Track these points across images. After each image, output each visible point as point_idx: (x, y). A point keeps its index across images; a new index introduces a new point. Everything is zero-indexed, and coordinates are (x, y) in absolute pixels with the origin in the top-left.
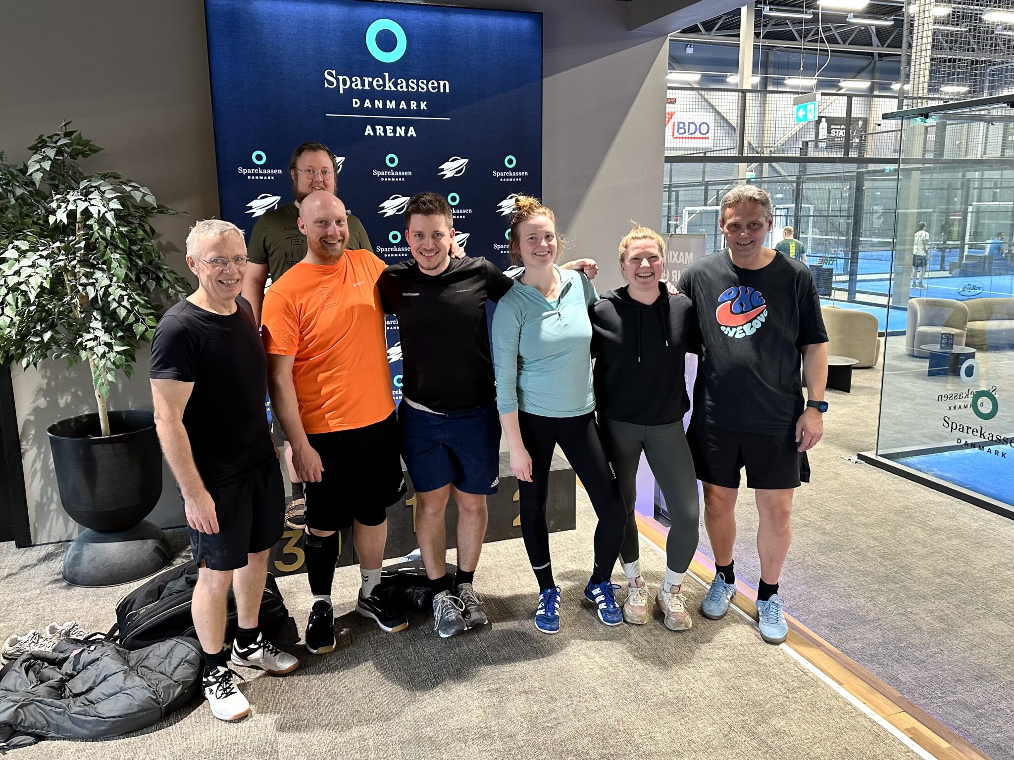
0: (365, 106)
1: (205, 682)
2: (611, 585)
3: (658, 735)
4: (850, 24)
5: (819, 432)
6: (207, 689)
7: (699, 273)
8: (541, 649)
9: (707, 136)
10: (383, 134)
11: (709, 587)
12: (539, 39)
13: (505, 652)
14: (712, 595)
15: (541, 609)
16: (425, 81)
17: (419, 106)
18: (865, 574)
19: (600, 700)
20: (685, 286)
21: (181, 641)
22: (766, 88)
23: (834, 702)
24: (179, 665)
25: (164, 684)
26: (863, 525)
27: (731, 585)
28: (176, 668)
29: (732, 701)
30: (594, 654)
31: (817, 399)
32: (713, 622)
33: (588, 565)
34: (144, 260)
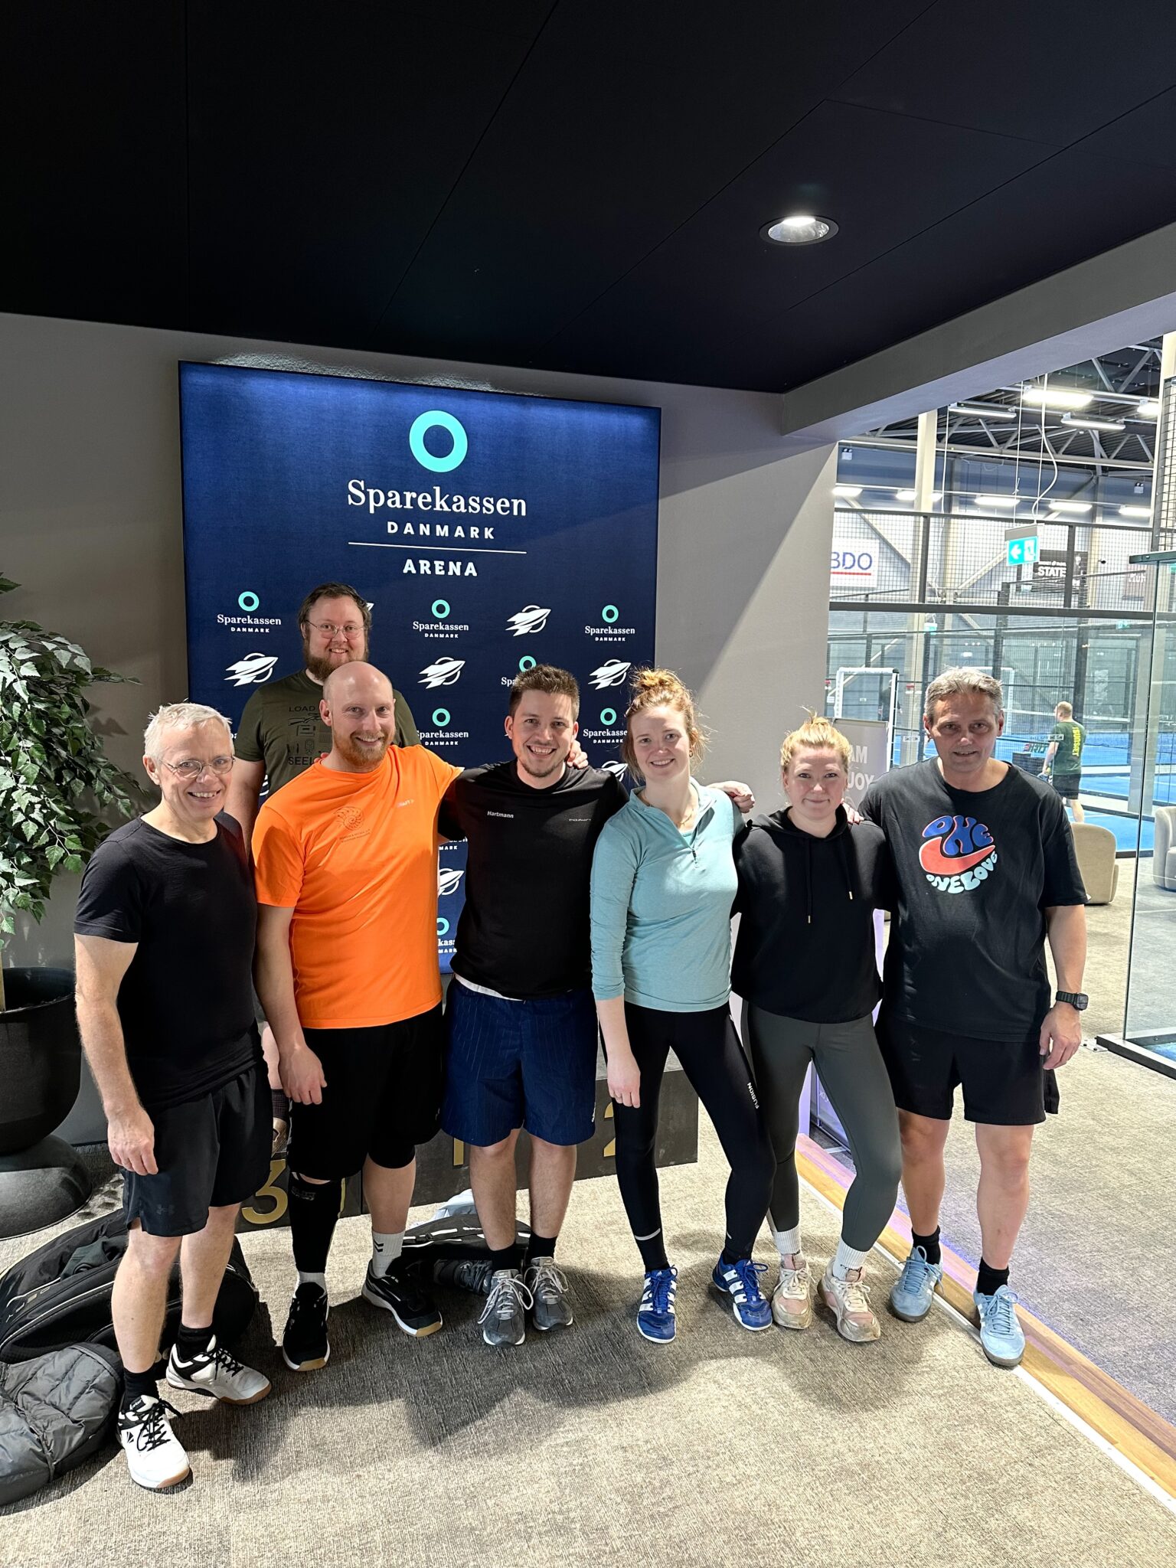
0: (405, 532)
1: (121, 1421)
2: (752, 1265)
3: (833, 1532)
4: (1065, 427)
5: (1075, 1040)
6: (124, 1432)
7: (893, 793)
8: (647, 1370)
9: (867, 571)
10: (429, 572)
11: (902, 1267)
12: (655, 446)
13: (591, 1374)
14: (906, 1281)
15: (646, 1302)
16: (492, 500)
17: (481, 533)
18: (1122, 1230)
19: (740, 1464)
20: (871, 810)
21: (87, 1351)
22: (950, 510)
23: (1104, 1475)
24: (81, 1393)
25: (56, 1426)
26: (1111, 1149)
27: (935, 1266)
28: (77, 1398)
29: (947, 1470)
30: (729, 1381)
31: (1071, 989)
32: (909, 1325)
33: (718, 1225)
34: (69, 748)
